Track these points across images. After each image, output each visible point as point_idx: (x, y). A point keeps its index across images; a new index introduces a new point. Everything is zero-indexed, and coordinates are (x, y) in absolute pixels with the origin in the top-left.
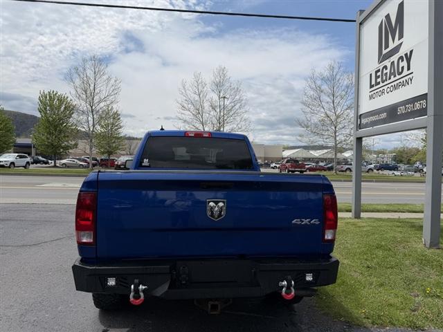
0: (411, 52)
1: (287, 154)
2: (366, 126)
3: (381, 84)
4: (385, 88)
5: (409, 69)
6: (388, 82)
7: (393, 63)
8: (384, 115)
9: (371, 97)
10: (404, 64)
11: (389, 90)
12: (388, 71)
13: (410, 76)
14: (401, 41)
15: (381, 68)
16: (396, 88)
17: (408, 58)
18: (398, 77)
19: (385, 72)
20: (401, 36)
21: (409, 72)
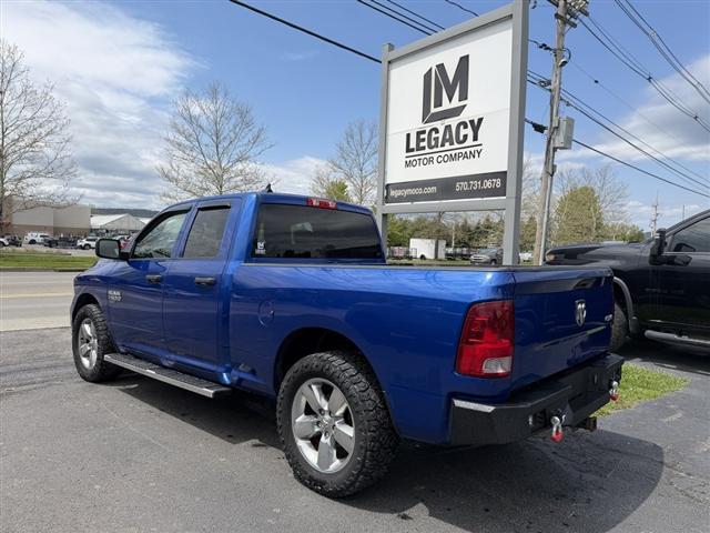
0: (480, 120)
1: (98, 222)
2: (400, 199)
3: (427, 150)
4: (435, 156)
5: (475, 139)
6: (440, 149)
7: (448, 128)
8: (433, 189)
9: (408, 164)
10: (469, 131)
11: (440, 159)
12: (440, 135)
13: (479, 148)
14: (462, 103)
15: (428, 130)
16: (452, 158)
17: (476, 126)
18: (456, 145)
19: (434, 135)
20: (464, 96)
21: (476, 143)
